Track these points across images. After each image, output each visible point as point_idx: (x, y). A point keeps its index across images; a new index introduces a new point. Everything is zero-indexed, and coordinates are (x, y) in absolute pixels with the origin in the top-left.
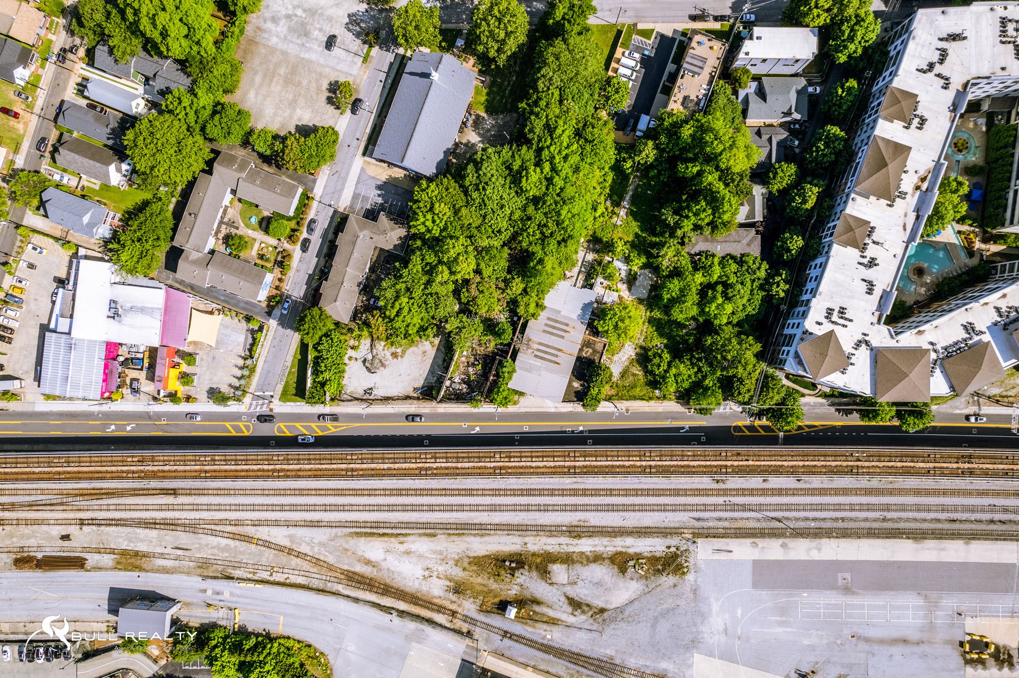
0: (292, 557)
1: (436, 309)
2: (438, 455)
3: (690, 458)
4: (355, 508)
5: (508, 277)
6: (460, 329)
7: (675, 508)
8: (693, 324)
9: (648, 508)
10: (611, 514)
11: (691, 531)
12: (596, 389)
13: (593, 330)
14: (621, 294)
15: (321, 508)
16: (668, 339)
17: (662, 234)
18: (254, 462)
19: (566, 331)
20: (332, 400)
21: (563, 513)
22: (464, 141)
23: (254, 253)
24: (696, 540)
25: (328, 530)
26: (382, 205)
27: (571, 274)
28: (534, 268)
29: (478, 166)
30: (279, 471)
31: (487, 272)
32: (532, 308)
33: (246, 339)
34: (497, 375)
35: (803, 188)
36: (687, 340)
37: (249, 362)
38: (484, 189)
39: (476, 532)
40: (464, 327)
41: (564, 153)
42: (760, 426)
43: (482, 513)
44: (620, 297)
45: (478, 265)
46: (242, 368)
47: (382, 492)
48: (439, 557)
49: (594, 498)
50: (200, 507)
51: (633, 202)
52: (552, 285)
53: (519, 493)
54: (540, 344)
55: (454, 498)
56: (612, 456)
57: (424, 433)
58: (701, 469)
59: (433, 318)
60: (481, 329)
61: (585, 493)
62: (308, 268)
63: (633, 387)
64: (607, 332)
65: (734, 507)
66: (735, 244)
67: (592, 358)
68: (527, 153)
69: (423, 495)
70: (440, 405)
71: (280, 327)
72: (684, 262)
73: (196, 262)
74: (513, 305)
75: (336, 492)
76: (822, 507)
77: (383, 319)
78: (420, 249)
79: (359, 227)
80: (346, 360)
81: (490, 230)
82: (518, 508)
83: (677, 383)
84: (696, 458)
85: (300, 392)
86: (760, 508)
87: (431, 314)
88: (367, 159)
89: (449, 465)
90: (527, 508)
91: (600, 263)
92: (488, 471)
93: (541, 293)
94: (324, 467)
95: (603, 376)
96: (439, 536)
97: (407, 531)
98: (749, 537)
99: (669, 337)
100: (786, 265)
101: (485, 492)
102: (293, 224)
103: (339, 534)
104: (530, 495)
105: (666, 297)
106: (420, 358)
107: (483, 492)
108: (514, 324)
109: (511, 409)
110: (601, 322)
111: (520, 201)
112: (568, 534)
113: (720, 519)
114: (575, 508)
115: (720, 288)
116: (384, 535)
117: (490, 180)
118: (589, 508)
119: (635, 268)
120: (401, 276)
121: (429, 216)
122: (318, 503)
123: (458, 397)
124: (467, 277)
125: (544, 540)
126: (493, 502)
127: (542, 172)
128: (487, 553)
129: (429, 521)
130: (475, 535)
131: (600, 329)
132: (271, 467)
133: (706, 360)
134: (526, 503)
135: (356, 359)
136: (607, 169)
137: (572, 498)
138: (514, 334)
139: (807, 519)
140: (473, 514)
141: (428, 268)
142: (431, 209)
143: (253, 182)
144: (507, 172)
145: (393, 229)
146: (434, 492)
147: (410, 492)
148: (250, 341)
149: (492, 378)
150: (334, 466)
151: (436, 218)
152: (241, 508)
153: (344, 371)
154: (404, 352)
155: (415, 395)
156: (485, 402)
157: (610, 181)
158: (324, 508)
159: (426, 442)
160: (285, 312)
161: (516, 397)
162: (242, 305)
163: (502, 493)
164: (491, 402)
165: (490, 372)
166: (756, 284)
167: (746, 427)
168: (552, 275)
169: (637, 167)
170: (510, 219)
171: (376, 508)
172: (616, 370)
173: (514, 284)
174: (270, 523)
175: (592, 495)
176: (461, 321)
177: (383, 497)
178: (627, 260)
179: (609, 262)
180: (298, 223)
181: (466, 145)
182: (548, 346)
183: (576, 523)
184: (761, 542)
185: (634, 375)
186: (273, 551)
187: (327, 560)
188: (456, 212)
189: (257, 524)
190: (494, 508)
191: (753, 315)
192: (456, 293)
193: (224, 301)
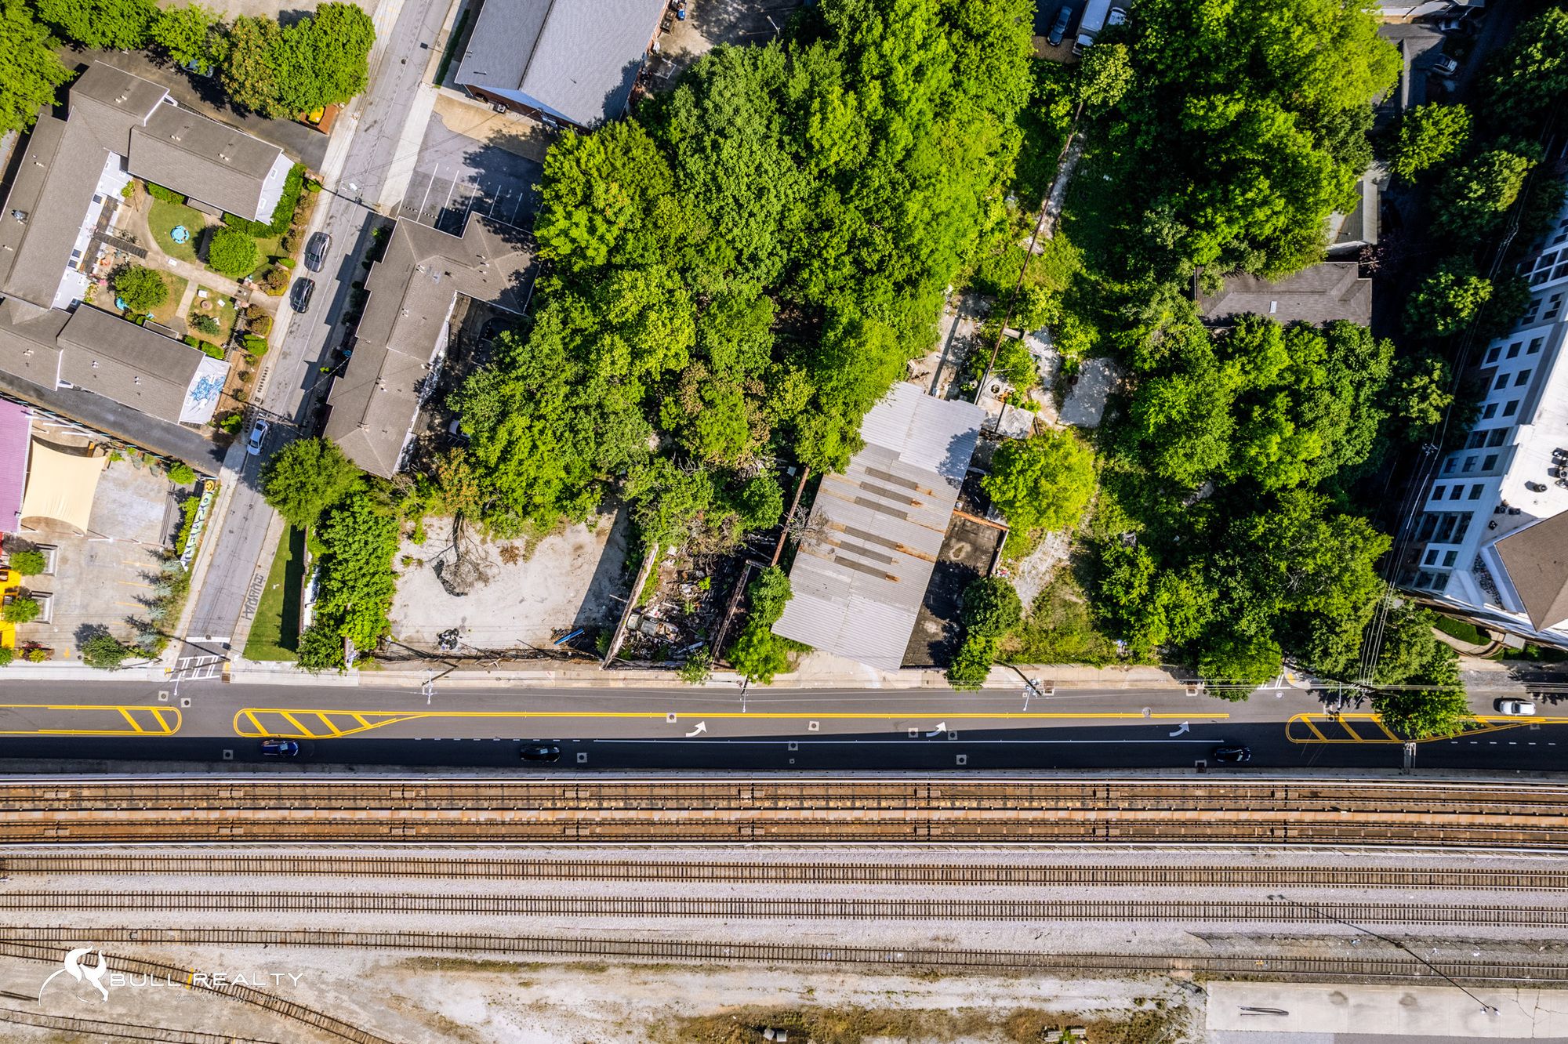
0: (274, 1015)
1: (599, 444)
2: (605, 792)
3: (1202, 804)
4: (419, 903)
5: (775, 368)
6: (657, 494)
7: (1156, 912)
8: (1206, 488)
9: (1093, 911)
10: (1007, 924)
11: (1190, 964)
12: (981, 639)
13: (976, 498)
14: (1040, 414)
15: (343, 902)
16: (1149, 523)
17: (1138, 274)
18: (175, 804)
19: (910, 501)
20: (363, 656)
21: (899, 922)
22: (674, 51)
23: (183, 312)
24: (1202, 984)
25: (359, 954)
26: (479, 200)
27: (922, 368)
28: (838, 343)
29: (699, 86)
30: (233, 824)
31: (723, 355)
32: (831, 446)
33: (167, 513)
34: (747, 604)
35: (1486, 162)
36: (1191, 525)
37: (170, 568)
38: (716, 146)
39: (698, 962)
40: (667, 490)
41: (916, 59)
42: (1351, 724)
43: (711, 920)
44: (1037, 424)
45: (700, 334)
46: (155, 580)
47: (481, 869)
48: (612, 1018)
49: (969, 887)
50: (61, 900)
51: (1070, 199)
52: (880, 390)
53: (797, 873)
54: (849, 530)
55: (647, 884)
56: (1019, 798)
57: (576, 735)
58: (1227, 830)
59: (594, 466)
60: (708, 493)
61: (948, 875)
62: (310, 350)
63: (1065, 632)
64: (1011, 503)
65: (1293, 911)
66: (1312, 299)
67: (970, 564)
68: (822, 59)
69: (574, 877)
70: (613, 673)
71: (244, 488)
72: (1194, 339)
73: (29, 330)
74: (786, 436)
75: (377, 867)
76: (1499, 916)
77: (473, 467)
78: (559, 296)
79: (417, 246)
80: (398, 567)
81: (730, 254)
82: (794, 908)
83: (1171, 626)
84: (1215, 804)
85: (289, 637)
86: (1351, 913)
87: (589, 456)
88: (446, 91)
89: (632, 814)
90: (815, 909)
91: (990, 343)
92: (722, 830)
93: (854, 408)
94: (338, 815)
95: (1002, 612)
96: (612, 971)
97: (540, 958)
98: (1327, 981)
99: (1151, 517)
100: (1446, 347)
101: (717, 872)
102: (272, 245)
103: (384, 962)
104: (821, 879)
105: (1154, 419)
106: (567, 561)
107: (714, 873)
108: (787, 485)
109: (781, 680)
110: (999, 480)
111: (803, 182)
112: (907, 968)
113: (1258, 938)
114: (925, 910)
115: (1282, 401)
116: (486, 965)
117: (731, 123)
118: (957, 910)
119: (1072, 355)
120: (513, 364)
121: (581, 216)
122: (334, 891)
123: (655, 654)
124: (672, 364)
125: (853, 981)
126: (736, 895)
127: (860, 107)
128: (722, 1011)
129: (590, 935)
130: (694, 969)
131: (996, 497)
132: (214, 815)
133: (1246, 571)
134: (813, 897)
135: (420, 563)
136: (1010, 118)
137: (919, 887)
138: (788, 506)
139: (1463, 941)
140: (689, 921)
141: (578, 340)
142: (586, 200)
143: (166, 139)
144: (774, 105)
145: (497, 253)
146: (600, 871)
147: (546, 870)
148: (176, 517)
149: (734, 610)
150: (362, 815)
151: (599, 221)
152: (157, 901)
153: (390, 589)
154: (530, 547)
155: (557, 647)
156: (719, 666)
157: (1016, 150)
158: (348, 902)
159: (582, 757)
160: (256, 452)
161: (791, 655)
162: (157, 433)
163: (756, 873)
164: (733, 666)
165: (730, 595)
166: (1365, 392)
167: (1318, 725)
168: (881, 363)
169: (1082, 116)
170: (781, 228)
171: (467, 904)
172: (1026, 593)
173: (788, 385)
174: (223, 936)
175: (965, 881)
176: (661, 475)
177: (484, 880)
178: (1055, 334)
179: (1013, 340)
180: (284, 242)
181: (678, 60)
182: (868, 537)
183: (927, 945)
184: (1356, 994)
185: (1067, 605)
186: (231, 1002)
187: (356, 1022)
188: (648, 207)
189: (194, 938)
190: (737, 909)
191: (1355, 468)
192: (650, 406)
193: (114, 425)
